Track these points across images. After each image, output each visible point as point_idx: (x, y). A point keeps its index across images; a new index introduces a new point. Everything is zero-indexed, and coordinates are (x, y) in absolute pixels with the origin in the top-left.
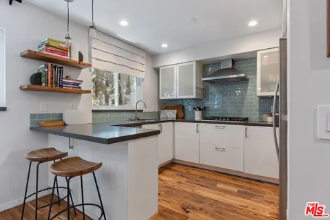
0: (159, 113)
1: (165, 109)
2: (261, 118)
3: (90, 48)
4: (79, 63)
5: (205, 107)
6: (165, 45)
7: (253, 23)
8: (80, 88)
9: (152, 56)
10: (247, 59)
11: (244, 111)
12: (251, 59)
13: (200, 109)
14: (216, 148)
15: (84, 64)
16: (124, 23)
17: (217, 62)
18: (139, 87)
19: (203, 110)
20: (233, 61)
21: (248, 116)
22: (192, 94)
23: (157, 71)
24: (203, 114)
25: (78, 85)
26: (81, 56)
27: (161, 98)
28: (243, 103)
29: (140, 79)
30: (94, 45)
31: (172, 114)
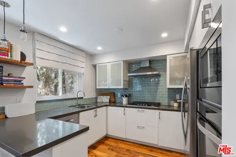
0: (96, 98)
1: (101, 95)
2: (169, 103)
3: (34, 49)
4: (21, 62)
5: (130, 95)
6: (99, 48)
7: (164, 35)
8: (22, 84)
9: (91, 56)
10: (159, 60)
11: (158, 98)
12: (162, 60)
13: (126, 96)
14: (138, 126)
15: (26, 63)
16: (63, 29)
17: (139, 62)
18: (80, 80)
19: (129, 96)
20: (150, 62)
21: (160, 102)
22: (121, 86)
23: (95, 66)
24: (128, 99)
25: (20, 81)
26: (23, 56)
27: (97, 88)
28: (157, 92)
29: (80, 73)
30: (38, 46)
31: (106, 99)
